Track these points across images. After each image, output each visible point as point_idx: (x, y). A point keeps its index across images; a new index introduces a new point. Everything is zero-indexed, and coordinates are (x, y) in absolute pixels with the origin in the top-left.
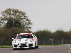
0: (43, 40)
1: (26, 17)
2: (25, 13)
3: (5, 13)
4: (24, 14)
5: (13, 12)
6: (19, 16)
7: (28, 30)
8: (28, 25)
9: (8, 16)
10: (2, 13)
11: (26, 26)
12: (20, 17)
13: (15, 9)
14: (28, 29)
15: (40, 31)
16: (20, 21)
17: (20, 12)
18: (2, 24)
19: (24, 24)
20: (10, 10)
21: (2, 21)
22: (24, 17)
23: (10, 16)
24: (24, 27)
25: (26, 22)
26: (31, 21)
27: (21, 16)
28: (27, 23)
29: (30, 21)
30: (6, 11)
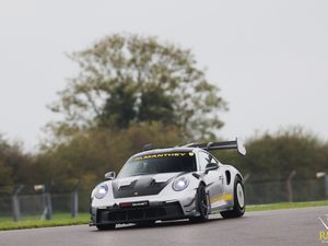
0: (284, 180)
1: (195, 74)
2: (188, 52)
3: (92, 57)
4: (183, 58)
5: (133, 51)
6: (164, 69)
7: (207, 136)
8: (208, 111)
9: (109, 72)
11: (198, 115)
12: (166, 74)
13: (139, 38)
14: (209, 129)
15: (267, 137)
16: (168, 93)
17: (166, 52)
18: (79, 110)
19: (186, 105)
20: (116, 42)
21: (82, 97)
22: (186, 76)
23: (119, 73)
24: (186, 119)
25: (198, 95)
26: (218, 90)
27: (170, 67)
28: (202, 103)
29: (214, 91)
30: (100, 47)
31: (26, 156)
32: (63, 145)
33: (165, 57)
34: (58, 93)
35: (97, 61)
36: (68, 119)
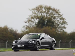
1: (60, 15)
3: (35, 10)
4: (57, 12)
5: (45, 9)
6: (52, 14)
9: (39, 14)
10: (33, 11)
11: (60, 25)
13: (47, 6)
16: (53, 20)
17: (53, 10)
18: (32, 23)
19: (57, 23)
20: (41, 7)
21: (33, 20)
23: (42, 15)
24: (57, 26)
25: (60, 20)
27: (54, 14)
29: (64, 20)
30: (37, 8)
31: (18, 33)
32: (27, 31)
33: (53, 11)
34: (27, 19)
35: (37, 11)
36: (29, 25)
